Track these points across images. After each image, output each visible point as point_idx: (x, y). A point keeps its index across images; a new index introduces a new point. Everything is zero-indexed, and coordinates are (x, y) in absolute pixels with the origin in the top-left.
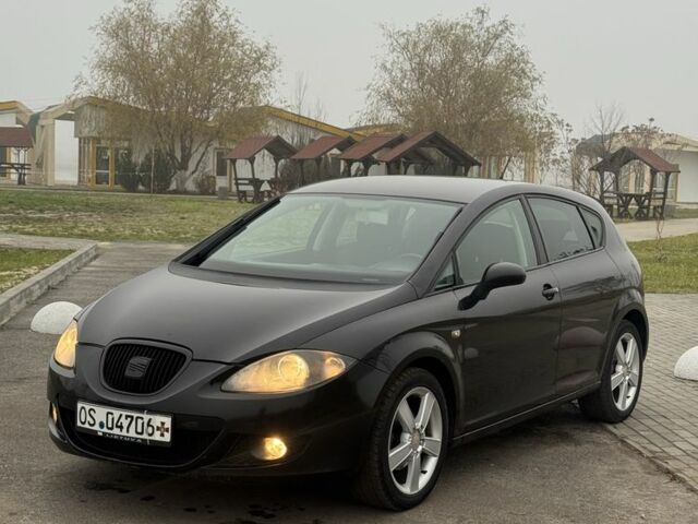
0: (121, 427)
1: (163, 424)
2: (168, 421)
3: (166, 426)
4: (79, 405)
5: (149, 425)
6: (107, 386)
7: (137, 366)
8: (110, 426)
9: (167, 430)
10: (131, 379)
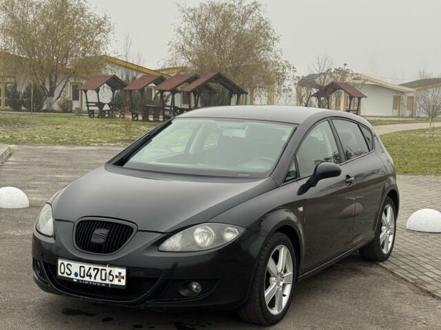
0: (90, 276)
1: (120, 273)
2: (123, 272)
3: (122, 275)
4: (60, 262)
5: (110, 274)
6: (78, 248)
7: (100, 235)
8: (82, 275)
9: (123, 278)
10: (96, 244)
